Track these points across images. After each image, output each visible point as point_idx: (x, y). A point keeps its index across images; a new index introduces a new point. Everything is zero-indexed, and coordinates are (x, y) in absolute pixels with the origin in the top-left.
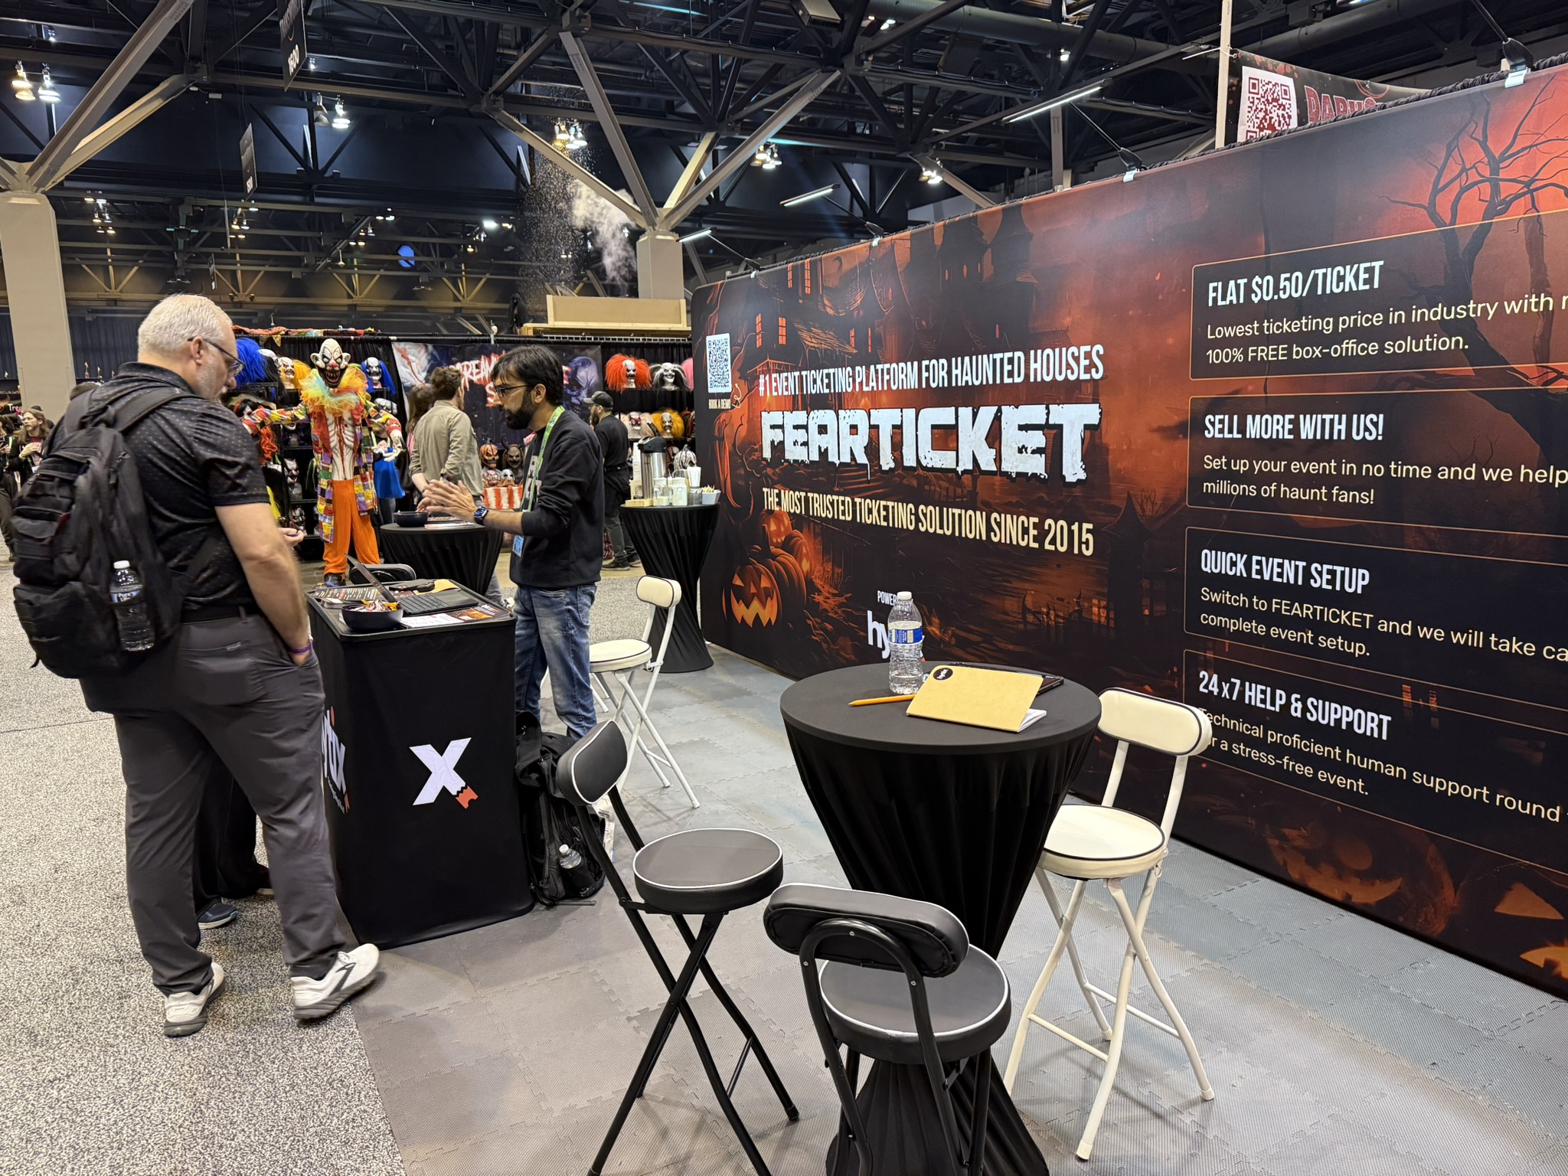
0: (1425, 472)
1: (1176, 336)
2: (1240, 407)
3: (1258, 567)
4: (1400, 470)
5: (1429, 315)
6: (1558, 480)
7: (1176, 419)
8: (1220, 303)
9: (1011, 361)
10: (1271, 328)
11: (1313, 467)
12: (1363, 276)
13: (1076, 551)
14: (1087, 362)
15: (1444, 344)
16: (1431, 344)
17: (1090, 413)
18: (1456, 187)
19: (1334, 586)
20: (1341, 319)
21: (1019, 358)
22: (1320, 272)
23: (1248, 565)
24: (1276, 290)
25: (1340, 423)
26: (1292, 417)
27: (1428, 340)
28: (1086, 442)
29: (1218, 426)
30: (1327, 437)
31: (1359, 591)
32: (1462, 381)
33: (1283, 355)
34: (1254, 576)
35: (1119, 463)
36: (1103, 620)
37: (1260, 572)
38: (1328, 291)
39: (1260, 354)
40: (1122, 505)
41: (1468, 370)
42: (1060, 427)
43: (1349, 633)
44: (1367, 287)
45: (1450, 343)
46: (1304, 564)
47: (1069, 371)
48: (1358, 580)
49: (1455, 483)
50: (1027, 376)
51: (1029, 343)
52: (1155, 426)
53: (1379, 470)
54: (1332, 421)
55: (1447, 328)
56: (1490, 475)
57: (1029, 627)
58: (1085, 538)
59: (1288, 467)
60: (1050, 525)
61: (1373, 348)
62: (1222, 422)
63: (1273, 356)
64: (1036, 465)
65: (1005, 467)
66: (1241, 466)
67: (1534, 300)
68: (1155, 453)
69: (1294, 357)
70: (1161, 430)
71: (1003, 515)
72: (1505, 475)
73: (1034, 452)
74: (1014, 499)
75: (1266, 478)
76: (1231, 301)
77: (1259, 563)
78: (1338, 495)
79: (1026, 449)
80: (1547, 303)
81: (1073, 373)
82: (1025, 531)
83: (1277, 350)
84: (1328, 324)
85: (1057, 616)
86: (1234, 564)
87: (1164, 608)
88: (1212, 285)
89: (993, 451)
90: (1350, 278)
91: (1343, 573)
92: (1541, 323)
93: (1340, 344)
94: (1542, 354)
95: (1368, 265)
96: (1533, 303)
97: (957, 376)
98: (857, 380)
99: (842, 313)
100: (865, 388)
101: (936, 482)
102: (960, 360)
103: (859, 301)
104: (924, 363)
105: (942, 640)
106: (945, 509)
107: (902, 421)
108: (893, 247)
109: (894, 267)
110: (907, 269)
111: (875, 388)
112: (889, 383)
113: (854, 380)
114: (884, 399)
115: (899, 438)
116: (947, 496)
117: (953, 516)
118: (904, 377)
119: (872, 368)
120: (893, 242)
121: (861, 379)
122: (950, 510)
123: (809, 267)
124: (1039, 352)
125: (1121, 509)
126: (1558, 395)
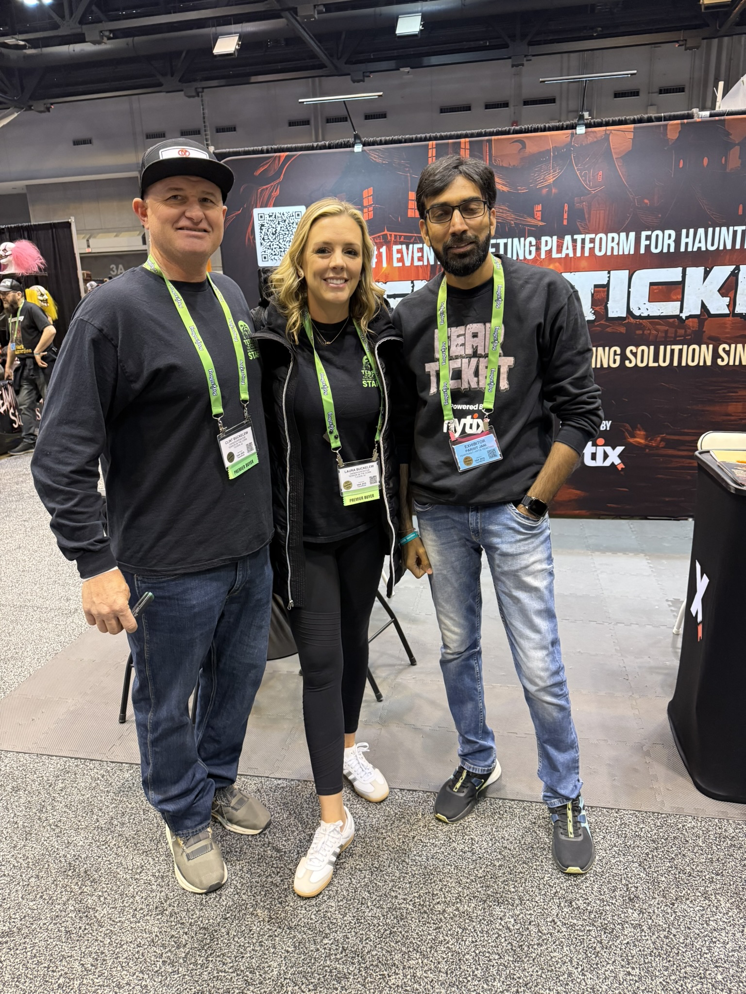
65: (739, 310)
71: (733, 346)
74: (745, 332)
89: (727, 300)
97: (687, 244)
98: (544, 249)
99: (523, 190)
100: (555, 255)
101: (650, 327)
102: (692, 231)
103: (551, 180)
104: (644, 234)
105: (647, 446)
106: (662, 348)
107: (609, 281)
108: (607, 137)
109: (608, 153)
110: (627, 157)
111: (571, 255)
112: (592, 250)
113: (538, 249)
114: (584, 264)
115: (603, 295)
116: (666, 336)
117: (672, 351)
118: (614, 245)
119: (568, 238)
120: (608, 132)
121: (548, 248)
122: (669, 347)
123: (468, 146)
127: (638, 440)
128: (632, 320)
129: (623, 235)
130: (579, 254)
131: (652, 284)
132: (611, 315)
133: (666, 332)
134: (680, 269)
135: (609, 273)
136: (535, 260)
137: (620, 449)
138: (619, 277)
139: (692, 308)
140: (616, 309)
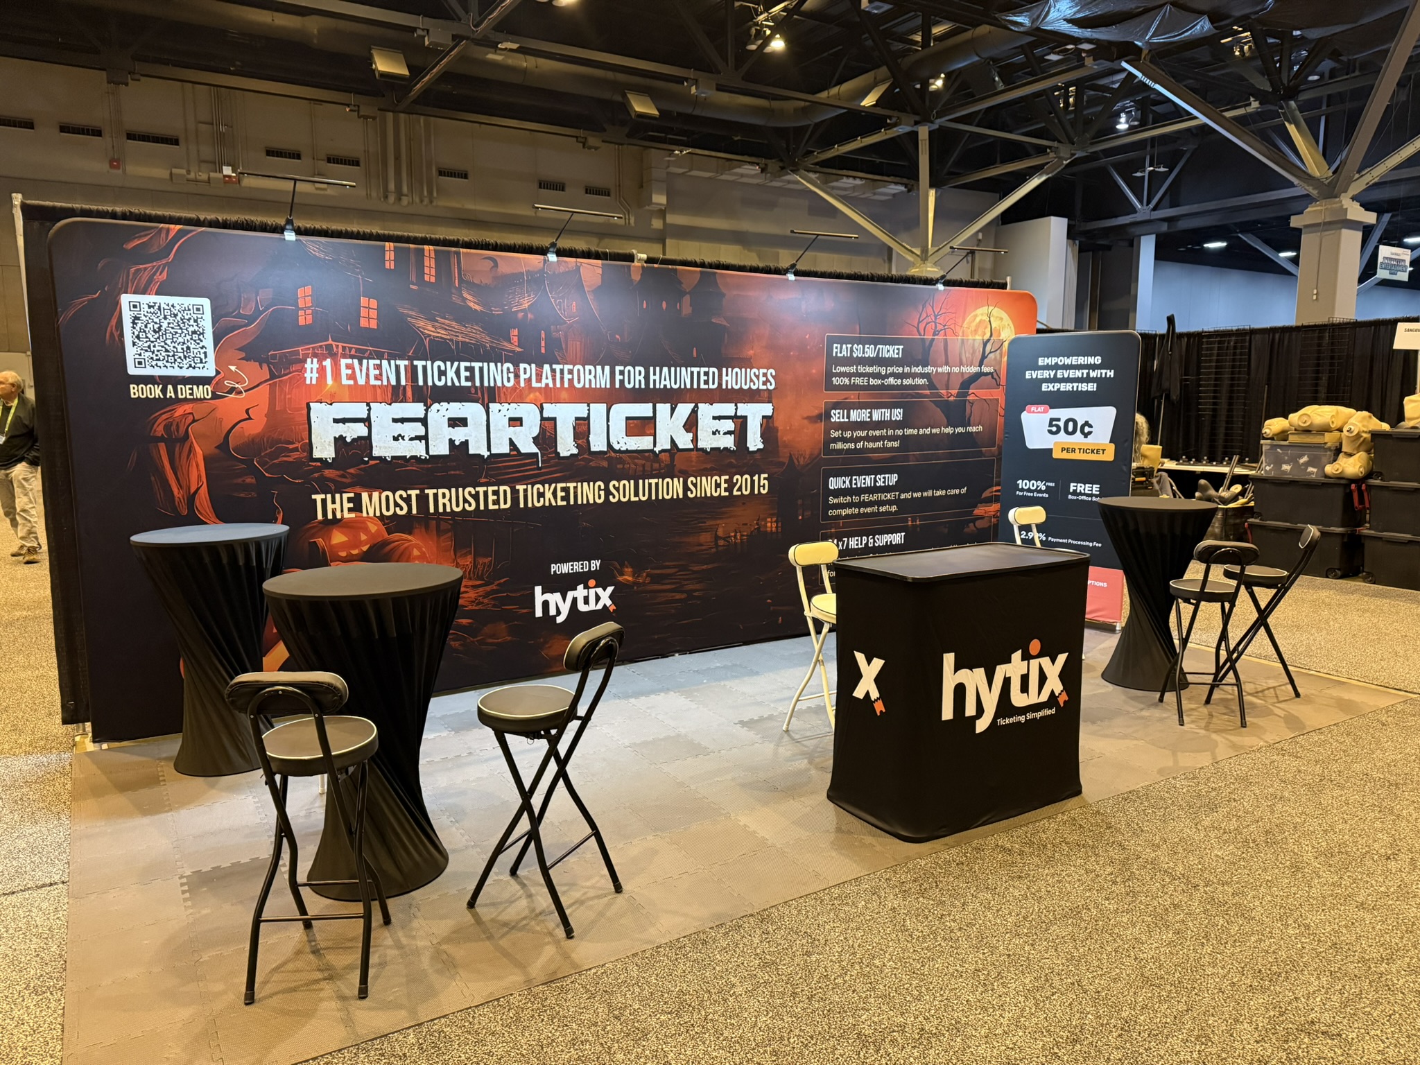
0: (915, 432)
1: (817, 369)
2: (848, 406)
3: (855, 482)
4: (908, 432)
5: (917, 370)
6: (951, 432)
7: (816, 412)
8: (839, 355)
9: (706, 374)
10: (861, 369)
11: (878, 433)
12: (896, 351)
13: (756, 492)
14: (765, 379)
15: (921, 382)
16: (917, 382)
17: (767, 409)
18: (925, 323)
20: (888, 368)
21: (714, 373)
22: (881, 347)
23: (851, 482)
24: (863, 353)
25: (887, 413)
26: (870, 410)
27: (919, 380)
28: (764, 425)
29: (837, 415)
30: (883, 419)
31: (894, 484)
32: (925, 396)
34: (853, 486)
35: (784, 437)
36: (774, 529)
37: (856, 484)
38: (884, 356)
39: (856, 381)
40: (786, 461)
41: (928, 392)
42: (746, 417)
43: (890, 503)
44: (899, 356)
45: (925, 382)
46: (874, 476)
47: (752, 384)
48: (893, 479)
49: (924, 435)
50: (720, 384)
52: (805, 416)
53: (900, 432)
54: (884, 412)
55: (922, 376)
56: (934, 431)
57: (720, 549)
58: (763, 483)
59: (868, 433)
60: (737, 480)
61: (899, 382)
62: (839, 413)
63: (862, 382)
64: (728, 442)
65: (700, 445)
66: (848, 434)
68: (805, 430)
69: (870, 383)
70: (808, 418)
71: (699, 478)
72: (938, 431)
73: (725, 434)
74: (709, 466)
75: (859, 439)
76: (844, 355)
77: (856, 479)
78: (886, 444)
79: (719, 432)
80: (948, 369)
81: (754, 384)
82: (718, 486)
83: (864, 380)
84: (883, 370)
85: (742, 535)
86: (844, 482)
87: (808, 513)
88: (835, 345)
89: (690, 435)
90: (891, 351)
91: (888, 477)
92: (946, 376)
93: (888, 379)
94: (947, 387)
95: (899, 347)
96: (945, 369)
97: (655, 381)
98: (523, 377)
99: (497, 311)
100: (534, 384)
101: (630, 461)
102: (658, 369)
103: (526, 305)
104: (618, 368)
105: (635, 583)
106: (641, 481)
107: (589, 414)
108: (578, 268)
109: (580, 285)
110: (597, 291)
111: (551, 385)
112: (571, 381)
113: (517, 376)
114: (564, 395)
115: (585, 428)
116: (644, 471)
117: (650, 484)
118: (592, 377)
119: (546, 367)
120: (579, 264)
121: (527, 376)
122: (646, 481)
123: (433, 255)
124: (730, 370)
125: (785, 463)
126: (951, 402)
127: (626, 577)
128: (613, 454)
129: (599, 368)
130: (558, 385)
131: (628, 419)
132: (593, 449)
133: (643, 466)
134: (651, 405)
135: (589, 406)
136: (514, 388)
137: (610, 589)
138: (598, 409)
139: (663, 444)
140: (597, 443)
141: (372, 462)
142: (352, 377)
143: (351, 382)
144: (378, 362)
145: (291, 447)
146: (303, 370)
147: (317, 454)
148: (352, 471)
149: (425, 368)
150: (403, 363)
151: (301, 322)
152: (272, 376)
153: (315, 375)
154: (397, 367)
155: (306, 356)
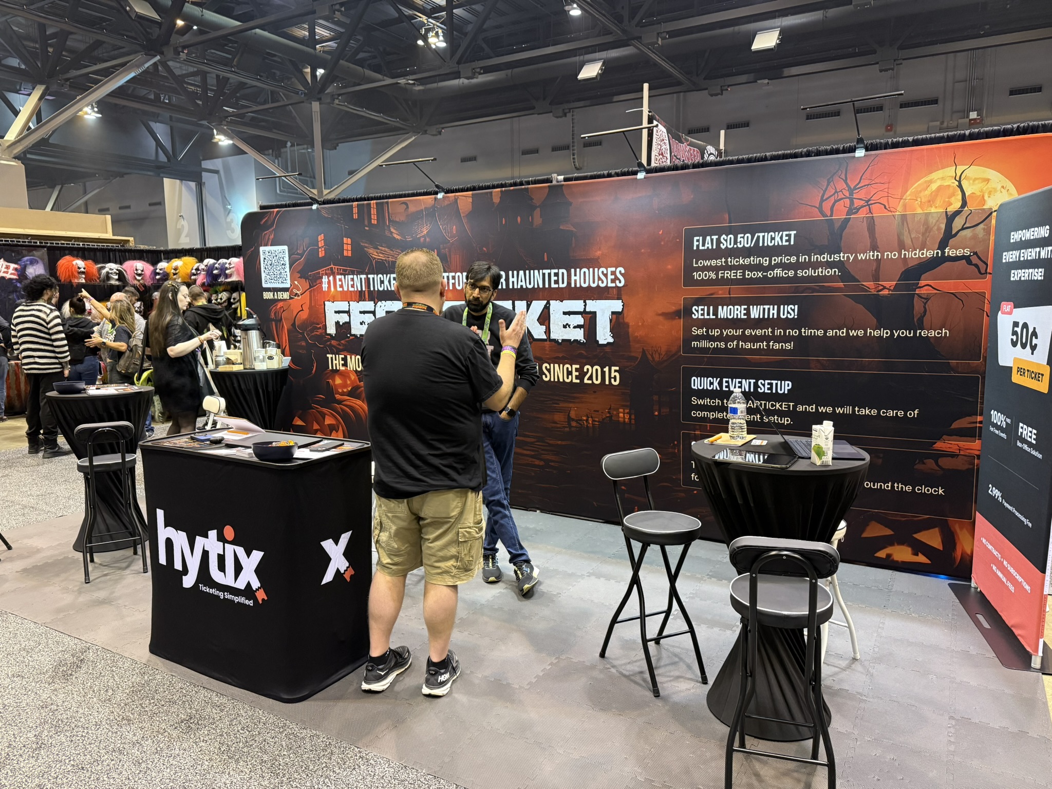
0: (820, 333)
1: (674, 264)
2: (714, 302)
3: (727, 384)
4: (808, 332)
5: (820, 258)
6: (885, 335)
7: (673, 308)
8: (701, 248)
9: (556, 275)
10: (732, 261)
11: (759, 332)
12: (785, 238)
13: (607, 383)
14: (613, 277)
15: (828, 272)
16: (822, 272)
17: (617, 305)
18: (832, 200)
19: (772, 390)
20: (773, 258)
21: (563, 273)
22: (761, 235)
23: (720, 384)
24: (736, 242)
25: (773, 310)
26: (746, 307)
27: (820, 270)
28: (613, 321)
29: (700, 312)
30: (766, 317)
31: (786, 392)
32: (837, 290)
33: (740, 276)
34: (724, 389)
35: (636, 331)
36: (627, 420)
37: (728, 387)
38: (766, 245)
39: (726, 275)
40: (639, 356)
41: (841, 284)
42: (594, 313)
43: (781, 414)
44: (787, 243)
45: (831, 272)
46: (754, 381)
47: (600, 282)
48: (785, 387)
49: (836, 337)
50: (569, 283)
51: (571, 264)
52: (660, 312)
53: (796, 332)
54: (769, 309)
55: (829, 265)
56: (853, 333)
57: (573, 429)
58: (614, 375)
59: (743, 332)
60: (588, 369)
61: (791, 273)
62: (703, 310)
63: (734, 276)
64: (579, 335)
65: (553, 336)
66: (716, 332)
67: (871, 254)
68: (660, 327)
69: (747, 277)
70: (663, 314)
71: (552, 365)
72: (861, 333)
73: (575, 327)
74: (561, 355)
75: (731, 338)
76: (708, 247)
77: (727, 382)
78: (773, 345)
79: (569, 326)
80: (878, 255)
81: (603, 282)
82: (569, 373)
83: (736, 273)
84: (766, 260)
85: (593, 421)
86: (711, 383)
87: (668, 410)
88: (696, 238)
89: (544, 328)
90: (778, 239)
91: (777, 384)
92: (875, 264)
93: (773, 271)
94: (876, 278)
95: (787, 233)
96: (871, 255)
97: (513, 282)
99: (409, 239)
102: (515, 272)
108: (456, 200)
109: (457, 213)
110: (472, 215)
112: (454, 284)
120: (456, 197)
124: (578, 270)
125: (638, 358)
126: (884, 296)
134: (511, 302)
141: (351, 337)
142: (341, 286)
143: (341, 289)
144: (352, 276)
145: (318, 326)
146: (321, 283)
147: (329, 331)
148: (343, 342)
149: (373, 279)
150: (363, 277)
151: (320, 256)
152: (311, 287)
153: (327, 286)
154: (361, 279)
155: (323, 275)
